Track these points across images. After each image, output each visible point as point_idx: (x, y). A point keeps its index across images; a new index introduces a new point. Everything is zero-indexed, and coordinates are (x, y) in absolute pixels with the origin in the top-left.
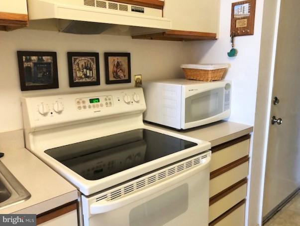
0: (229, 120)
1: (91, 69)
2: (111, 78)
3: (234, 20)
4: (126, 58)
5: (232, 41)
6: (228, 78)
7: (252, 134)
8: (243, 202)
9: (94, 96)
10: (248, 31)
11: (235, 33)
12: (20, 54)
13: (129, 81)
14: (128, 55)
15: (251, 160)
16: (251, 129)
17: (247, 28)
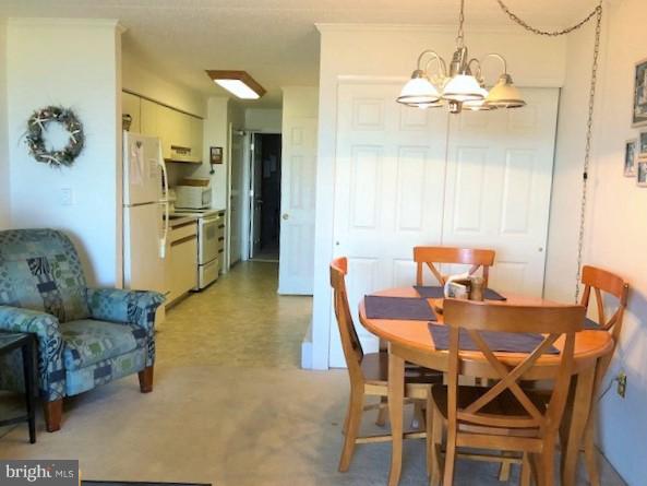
0: (212, 207)
3: (211, 155)
5: (212, 166)
7: (225, 213)
8: (223, 250)
10: (220, 161)
11: (213, 162)
15: (226, 226)
16: (224, 210)
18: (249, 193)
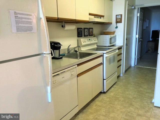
0: (116, 45)
1: (87, 32)
2: (90, 35)
3: (116, 19)
4: (92, 29)
5: (116, 24)
6: (115, 34)
7: (123, 47)
8: (121, 65)
9: (89, 38)
10: (120, 22)
11: (117, 22)
12: (78, 29)
13: (93, 35)
14: (92, 28)
15: (122, 54)
16: (122, 46)
17: (120, 21)
18: (136, 36)
